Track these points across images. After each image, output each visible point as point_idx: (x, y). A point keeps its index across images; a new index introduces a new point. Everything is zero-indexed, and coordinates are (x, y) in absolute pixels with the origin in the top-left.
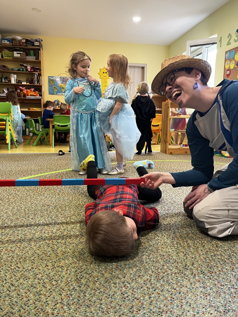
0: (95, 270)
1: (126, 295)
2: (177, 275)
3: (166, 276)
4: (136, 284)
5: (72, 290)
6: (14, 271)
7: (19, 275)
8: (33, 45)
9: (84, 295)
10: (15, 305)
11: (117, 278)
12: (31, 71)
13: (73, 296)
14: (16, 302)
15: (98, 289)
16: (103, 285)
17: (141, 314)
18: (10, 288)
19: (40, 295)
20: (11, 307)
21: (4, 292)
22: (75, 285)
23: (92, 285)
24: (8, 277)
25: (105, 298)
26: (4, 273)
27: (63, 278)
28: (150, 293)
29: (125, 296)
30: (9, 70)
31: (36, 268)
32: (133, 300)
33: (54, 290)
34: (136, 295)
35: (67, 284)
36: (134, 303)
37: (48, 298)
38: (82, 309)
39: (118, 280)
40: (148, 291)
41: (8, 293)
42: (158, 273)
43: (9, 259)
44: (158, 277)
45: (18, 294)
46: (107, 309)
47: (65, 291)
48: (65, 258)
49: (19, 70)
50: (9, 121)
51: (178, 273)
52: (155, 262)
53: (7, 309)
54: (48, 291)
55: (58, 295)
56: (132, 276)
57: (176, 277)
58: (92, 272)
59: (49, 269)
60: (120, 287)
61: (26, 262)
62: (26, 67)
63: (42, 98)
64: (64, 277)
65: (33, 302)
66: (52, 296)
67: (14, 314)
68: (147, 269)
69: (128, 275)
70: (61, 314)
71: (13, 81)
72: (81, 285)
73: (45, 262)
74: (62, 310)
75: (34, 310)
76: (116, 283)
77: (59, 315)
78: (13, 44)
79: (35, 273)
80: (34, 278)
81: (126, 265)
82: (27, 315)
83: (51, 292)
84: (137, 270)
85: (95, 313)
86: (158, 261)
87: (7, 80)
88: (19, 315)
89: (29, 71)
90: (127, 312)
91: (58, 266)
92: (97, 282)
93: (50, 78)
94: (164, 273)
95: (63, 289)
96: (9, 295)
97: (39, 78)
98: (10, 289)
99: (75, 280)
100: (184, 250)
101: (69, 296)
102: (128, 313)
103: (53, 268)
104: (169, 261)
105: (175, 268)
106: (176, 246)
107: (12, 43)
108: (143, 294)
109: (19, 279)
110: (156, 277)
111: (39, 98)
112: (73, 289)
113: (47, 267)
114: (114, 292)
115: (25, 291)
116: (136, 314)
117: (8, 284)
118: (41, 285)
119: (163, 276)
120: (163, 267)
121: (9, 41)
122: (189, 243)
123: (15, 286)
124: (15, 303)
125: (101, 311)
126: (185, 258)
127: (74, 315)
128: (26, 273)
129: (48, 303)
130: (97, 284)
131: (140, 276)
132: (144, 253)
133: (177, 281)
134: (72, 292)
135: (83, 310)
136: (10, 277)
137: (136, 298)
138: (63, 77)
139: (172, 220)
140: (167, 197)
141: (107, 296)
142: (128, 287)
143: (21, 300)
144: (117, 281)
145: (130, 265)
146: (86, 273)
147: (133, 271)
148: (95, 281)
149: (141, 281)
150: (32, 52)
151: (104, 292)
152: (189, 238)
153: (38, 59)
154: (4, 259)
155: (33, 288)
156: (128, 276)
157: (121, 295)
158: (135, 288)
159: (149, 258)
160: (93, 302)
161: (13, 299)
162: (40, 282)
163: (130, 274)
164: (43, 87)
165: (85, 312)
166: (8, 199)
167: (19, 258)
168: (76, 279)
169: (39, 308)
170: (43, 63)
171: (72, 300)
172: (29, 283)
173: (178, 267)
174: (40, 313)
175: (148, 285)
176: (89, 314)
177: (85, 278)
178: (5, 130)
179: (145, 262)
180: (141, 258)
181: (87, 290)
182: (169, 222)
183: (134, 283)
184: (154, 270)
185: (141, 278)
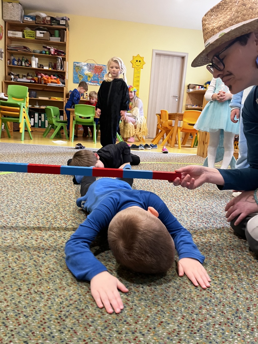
2: (224, 328)
3: (205, 327)
4: (155, 338)
5: (48, 337)
8: (59, 24)
11: (125, 323)
12: (54, 55)
15: (89, 340)
16: (99, 334)
22: (55, 328)
23: (82, 331)
27: (38, 312)
30: (31, 52)
33: (19, 333)
35: (42, 325)
39: (126, 327)
42: (192, 321)
44: (192, 328)
47: (36, 337)
49: (41, 53)
50: (24, 107)
51: (226, 324)
52: (188, 301)
54: (8, 333)
56: (149, 322)
57: (221, 331)
58: (85, 308)
60: (127, 340)
62: (49, 49)
63: (65, 86)
64: (40, 311)
68: (174, 311)
69: (142, 319)
71: (34, 66)
72: (64, 328)
76: (121, 331)
78: (37, 22)
81: (142, 300)
83: (13, 335)
84: (158, 311)
86: (192, 298)
87: (28, 63)
89: (52, 55)
91: (36, 291)
92: (90, 326)
93: (75, 64)
94: (202, 321)
95: (33, 333)
97: (63, 63)
99: (57, 319)
100: (232, 285)
103: (28, 294)
104: (210, 301)
105: (220, 314)
106: (220, 276)
107: (36, 20)
110: (189, 327)
111: (62, 86)
112: (49, 335)
119: (201, 327)
120: (200, 310)
121: (32, 18)
122: (239, 274)
126: (235, 298)
130: (90, 330)
131: (162, 322)
133: (223, 338)
134: (46, 340)
138: (90, 64)
139: (213, 237)
140: (206, 206)
144: (124, 329)
145: (148, 302)
146: (77, 308)
147: (151, 312)
148: (88, 324)
149: (162, 333)
150: (57, 32)
152: (239, 266)
153: (63, 41)
156: (142, 321)
159: (177, 293)
163: (146, 318)
164: (67, 74)
168: (58, 317)
170: (68, 46)
173: (225, 314)
177: (73, 317)
178: (18, 117)
179: (171, 298)
180: (165, 291)
181: (71, 340)
182: (208, 239)
183: (151, 334)
184: (185, 314)
185: (164, 327)
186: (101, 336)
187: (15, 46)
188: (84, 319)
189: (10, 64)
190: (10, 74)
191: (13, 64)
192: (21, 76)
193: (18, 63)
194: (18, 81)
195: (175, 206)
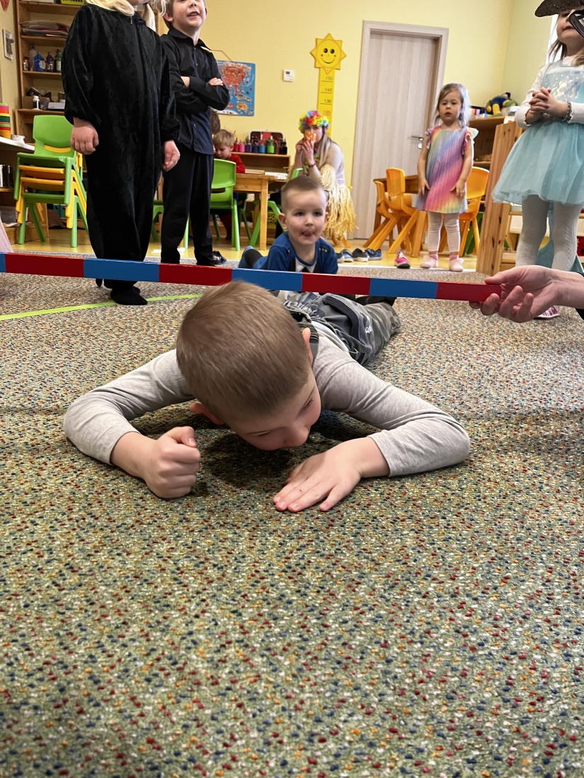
0: (346, 546)
1: (473, 639)
4: (501, 605)
5: (278, 603)
6: (78, 527)
7: (95, 539)
9: (319, 622)
10: (75, 639)
11: (429, 579)
13: (284, 622)
14: (80, 625)
15: (366, 608)
16: (382, 597)
17: (552, 713)
18: (64, 579)
19: (165, 608)
20: (61, 644)
21: (40, 591)
23: (344, 591)
24: (58, 543)
25: (399, 641)
26: (46, 531)
27: (241, 560)
28: (562, 641)
29: (470, 641)
31: (149, 524)
32: (507, 658)
33: (215, 596)
34: (513, 643)
35: (257, 582)
36: (514, 672)
37: (195, 620)
38: (322, 672)
39: (433, 585)
40: (552, 634)
41: (54, 593)
42: (572, 577)
43: (66, 490)
44: (576, 588)
45: (87, 601)
46: (414, 682)
47: (253, 602)
48: (243, 502)
52: (549, 541)
53: (48, 648)
54: (193, 597)
55: (228, 613)
56: (479, 577)
58: (336, 552)
59: (192, 531)
60: (444, 608)
61: (116, 503)
64: (243, 557)
65: (142, 631)
66: (207, 614)
67: (70, 668)
68: (527, 559)
69: (463, 572)
70: (244, 686)
72: (307, 588)
73: (178, 507)
74: (245, 668)
75: (145, 662)
77: (238, 686)
79: (147, 536)
80: (144, 551)
81: (451, 540)
82: (119, 677)
83: (203, 600)
84: (493, 559)
85: (372, 691)
86: (558, 537)
88: (88, 675)
90: (495, 703)
91: (222, 523)
92: (358, 583)
95: (244, 596)
96: (57, 601)
98: (61, 582)
99: (284, 571)
101: (267, 623)
102: (498, 708)
103: (206, 528)
108: (537, 642)
109: (96, 552)
110: (568, 588)
113: (186, 524)
114: (428, 623)
115: (115, 592)
116: (529, 711)
117: (55, 563)
118: (166, 575)
123: (80, 572)
124: (78, 630)
125: (395, 688)
127: (293, 692)
128: (118, 535)
129: (194, 637)
130: (362, 591)
131: (507, 578)
132: (501, 510)
134: (276, 607)
135: (325, 675)
136: (65, 544)
137: (515, 653)
141: (404, 633)
142: (472, 610)
143: (99, 620)
144: (430, 589)
145: (465, 542)
146: (318, 552)
147: (477, 560)
148: (353, 580)
149: (515, 597)
151: (392, 621)
154: (47, 490)
155: (141, 584)
156: (463, 575)
157: (455, 638)
158: (502, 618)
159: (523, 527)
160: (358, 649)
161: (70, 617)
162: (164, 565)
163: (471, 570)
165: (333, 687)
166: (68, 343)
167: (95, 489)
168: (284, 567)
169: (163, 654)
171: (281, 636)
172: (129, 566)
174: (168, 675)
175: (546, 612)
176: (349, 694)
177: (317, 568)
178: (63, 193)
179: (512, 537)
180: (496, 525)
181: (329, 607)
182: (556, 432)
183: (492, 599)
184: (553, 565)
185: (514, 587)
186: (388, 600)
187: (38, 23)
188: (340, 571)
189: (29, 70)
190: (29, 93)
191: (37, 68)
192: (55, 97)
193: (47, 67)
194: (49, 107)
195: (462, 369)
